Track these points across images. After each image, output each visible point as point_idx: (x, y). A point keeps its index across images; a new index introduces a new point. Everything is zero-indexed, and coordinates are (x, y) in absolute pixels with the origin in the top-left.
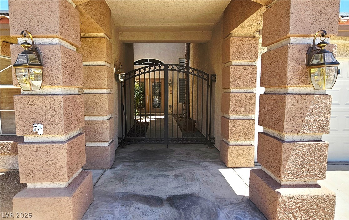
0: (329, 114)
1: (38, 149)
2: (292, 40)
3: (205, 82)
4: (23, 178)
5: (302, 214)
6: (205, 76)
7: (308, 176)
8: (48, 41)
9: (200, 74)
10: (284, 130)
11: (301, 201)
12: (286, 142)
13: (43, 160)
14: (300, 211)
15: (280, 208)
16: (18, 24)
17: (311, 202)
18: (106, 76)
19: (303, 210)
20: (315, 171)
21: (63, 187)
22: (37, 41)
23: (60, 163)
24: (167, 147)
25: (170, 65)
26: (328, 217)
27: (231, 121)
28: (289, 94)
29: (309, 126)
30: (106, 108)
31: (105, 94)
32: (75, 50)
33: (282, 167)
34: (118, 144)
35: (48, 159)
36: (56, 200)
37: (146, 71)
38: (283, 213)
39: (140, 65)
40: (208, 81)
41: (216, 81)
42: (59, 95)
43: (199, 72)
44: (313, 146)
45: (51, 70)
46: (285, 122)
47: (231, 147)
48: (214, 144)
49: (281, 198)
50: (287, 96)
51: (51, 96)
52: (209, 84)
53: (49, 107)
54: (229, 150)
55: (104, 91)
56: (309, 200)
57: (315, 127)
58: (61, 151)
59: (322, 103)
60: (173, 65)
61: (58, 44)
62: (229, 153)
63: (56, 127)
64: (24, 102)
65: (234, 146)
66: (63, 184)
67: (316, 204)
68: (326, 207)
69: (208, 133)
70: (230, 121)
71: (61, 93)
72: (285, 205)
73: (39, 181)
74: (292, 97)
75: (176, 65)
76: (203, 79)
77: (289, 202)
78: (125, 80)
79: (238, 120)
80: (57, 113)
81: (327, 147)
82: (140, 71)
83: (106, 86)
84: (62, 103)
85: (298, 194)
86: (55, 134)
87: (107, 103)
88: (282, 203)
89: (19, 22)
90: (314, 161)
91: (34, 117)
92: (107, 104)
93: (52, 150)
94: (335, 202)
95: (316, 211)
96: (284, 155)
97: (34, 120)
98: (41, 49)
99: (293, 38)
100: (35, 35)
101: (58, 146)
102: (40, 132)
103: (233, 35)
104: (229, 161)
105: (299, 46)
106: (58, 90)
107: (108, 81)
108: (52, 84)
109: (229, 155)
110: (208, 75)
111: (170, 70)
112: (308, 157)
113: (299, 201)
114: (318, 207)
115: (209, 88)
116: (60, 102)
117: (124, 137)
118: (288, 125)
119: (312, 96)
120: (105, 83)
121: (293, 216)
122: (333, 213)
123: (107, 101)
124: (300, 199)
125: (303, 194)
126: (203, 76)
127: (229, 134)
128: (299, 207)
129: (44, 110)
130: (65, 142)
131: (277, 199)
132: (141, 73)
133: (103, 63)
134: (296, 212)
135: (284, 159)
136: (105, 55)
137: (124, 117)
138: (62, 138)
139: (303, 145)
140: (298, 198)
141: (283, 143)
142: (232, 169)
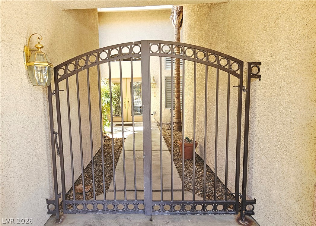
3: (235, 80)
6: (235, 67)
9: (223, 62)
24: (151, 220)
25: (155, 42)
34: (49, 213)
40: (240, 77)
41: (259, 77)
43: (220, 57)
48: (254, 214)
52: (245, 84)
60: (160, 42)
69: (241, 191)
75: (166, 43)
76: (230, 72)
110: (240, 63)
111: (154, 54)
115: (244, 93)
117: (61, 200)
126: (230, 66)
132: (89, 63)
137: (58, 158)
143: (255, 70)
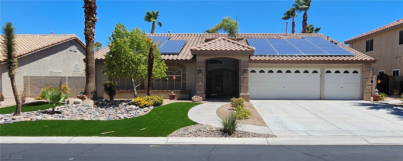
13: (200, 88)
57: (246, 83)
63: (203, 82)
66: (203, 93)
74: (240, 78)
81: (248, 86)
138: (203, 85)
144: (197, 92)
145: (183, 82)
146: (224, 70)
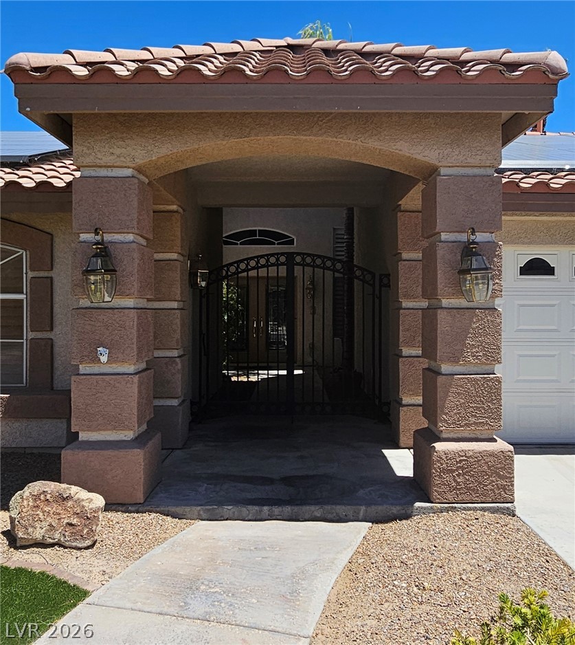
0: (499, 335)
1: (100, 382)
2: (444, 236)
3: (369, 289)
4: (76, 423)
5: (467, 477)
6: (369, 277)
7: (475, 423)
8: (120, 237)
9: (358, 273)
10: (438, 358)
11: (464, 458)
12: (443, 375)
13: (105, 398)
14: (464, 474)
15: (435, 469)
16: (84, 217)
17: (480, 460)
18: (178, 278)
19: (467, 472)
20: (485, 417)
21: (129, 439)
22: (107, 237)
23: (127, 402)
25: (298, 254)
26: (505, 483)
27: (404, 359)
28: (442, 308)
29: (472, 353)
30: (178, 336)
31: (177, 311)
32: (145, 244)
33: (439, 411)
34: (191, 414)
35: (112, 397)
36: (122, 453)
37: (249, 267)
38: (440, 477)
39: (237, 244)
41: (390, 286)
42: (131, 308)
44: (480, 381)
45: (123, 276)
46: (439, 347)
47: (405, 409)
48: (389, 415)
49: (435, 454)
50: (439, 311)
51: (120, 310)
53: (118, 325)
54: (401, 414)
55: (175, 305)
56: (476, 458)
57: (481, 354)
58: (131, 385)
59: (488, 320)
60: (304, 254)
61: (133, 242)
62: (401, 420)
63: (125, 352)
64: (85, 318)
65: (411, 407)
66: (129, 435)
67: (487, 463)
68: (501, 468)
69: (377, 392)
70: (400, 360)
71: (132, 307)
72: (442, 465)
73: (98, 429)
74: (445, 312)
75: (309, 255)
76: (365, 281)
77: (448, 460)
78: (208, 284)
79: (416, 359)
80: (128, 333)
81: (500, 382)
82: (238, 266)
83: (178, 297)
84: (136, 320)
85: (460, 449)
86: (123, 361)
87: (179, 326)
88: (438, 461)
89: (85, 215)
90: (483, 402)
91: (97, 338)
92: (179, 329)
93: (117, 385)
94: (513, 461)
95: (487, 475)
96: (440, 394)
97: (97, 342)
98: (111, 248)
99: (445, 233)
100: (105, 231)
101: (127, 379)
102: (104, 359)
103: (402, 208)
104: (401, 435)
105: (450, 245)
106: (130, 302)
107: (181, 287)
108: (123, 294)
109: (401, 423)
110: (373, 275)
111: (298, 264)
112: (474, 396)
113: (462, 458)
114: (489, 467)
115: (377, 301)
116: (132, 319)
118: (443, 350)
119: (474, 311)
120: (177, 291)
121: (455, 481)
122: (511, 478)
123: (179, 323)
124: (463, 456)
125: (467, 449)
126: (364, 276)
127: (401, 384)
128: (462, 468)
129: (110, 328)
130: (136, 374)
131: (430, 456)
132: (239, 270)
133: (174, 256)
134: (459, 475)
135: (440, 398)
136: (178, 242)
137: (204, 359)
138: (131, 369)
139: (466, 378)
140: (460, 453)
141: (438, 377)
142: (407, 450)
143: (385, 281)
144: (83, 436)
145: (39, 335)
146: (298, 259)
